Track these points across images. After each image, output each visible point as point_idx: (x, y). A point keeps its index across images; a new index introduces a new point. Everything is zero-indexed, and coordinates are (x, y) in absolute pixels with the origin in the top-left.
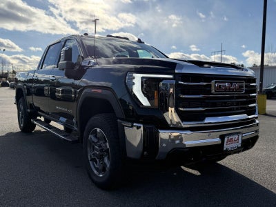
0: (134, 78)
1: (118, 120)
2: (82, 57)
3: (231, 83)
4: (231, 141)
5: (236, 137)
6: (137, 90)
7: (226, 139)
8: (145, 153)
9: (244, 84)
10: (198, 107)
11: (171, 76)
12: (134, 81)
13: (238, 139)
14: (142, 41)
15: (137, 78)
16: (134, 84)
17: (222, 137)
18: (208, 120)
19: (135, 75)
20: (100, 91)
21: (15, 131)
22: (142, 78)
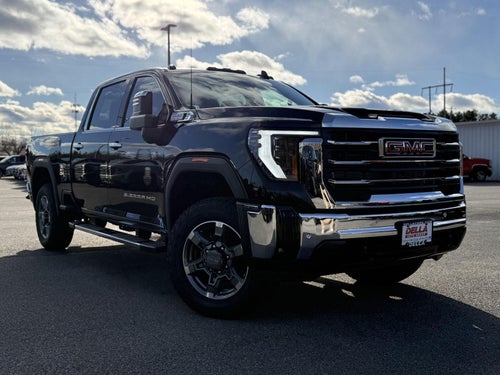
0: (260, 137)
1: (238, 203)
2: (170, 107)
3: (412, 142)
4: (412, 231)
5: (423, 225)
6: (265, 155)
7: (405, 228)
8: (280, 250)
9: (434, 143)
10: (360, 180)
11: (316, 133)
12: (260, 141)
13: (425, 230)
14: (269, 75)
15: (266, 137)
16: (260, 146)
17: (399, 226)
18: (375, 199)
19: (261, 132)
20: (205, 160)
21: (31, 248)
22: (273, 136)
